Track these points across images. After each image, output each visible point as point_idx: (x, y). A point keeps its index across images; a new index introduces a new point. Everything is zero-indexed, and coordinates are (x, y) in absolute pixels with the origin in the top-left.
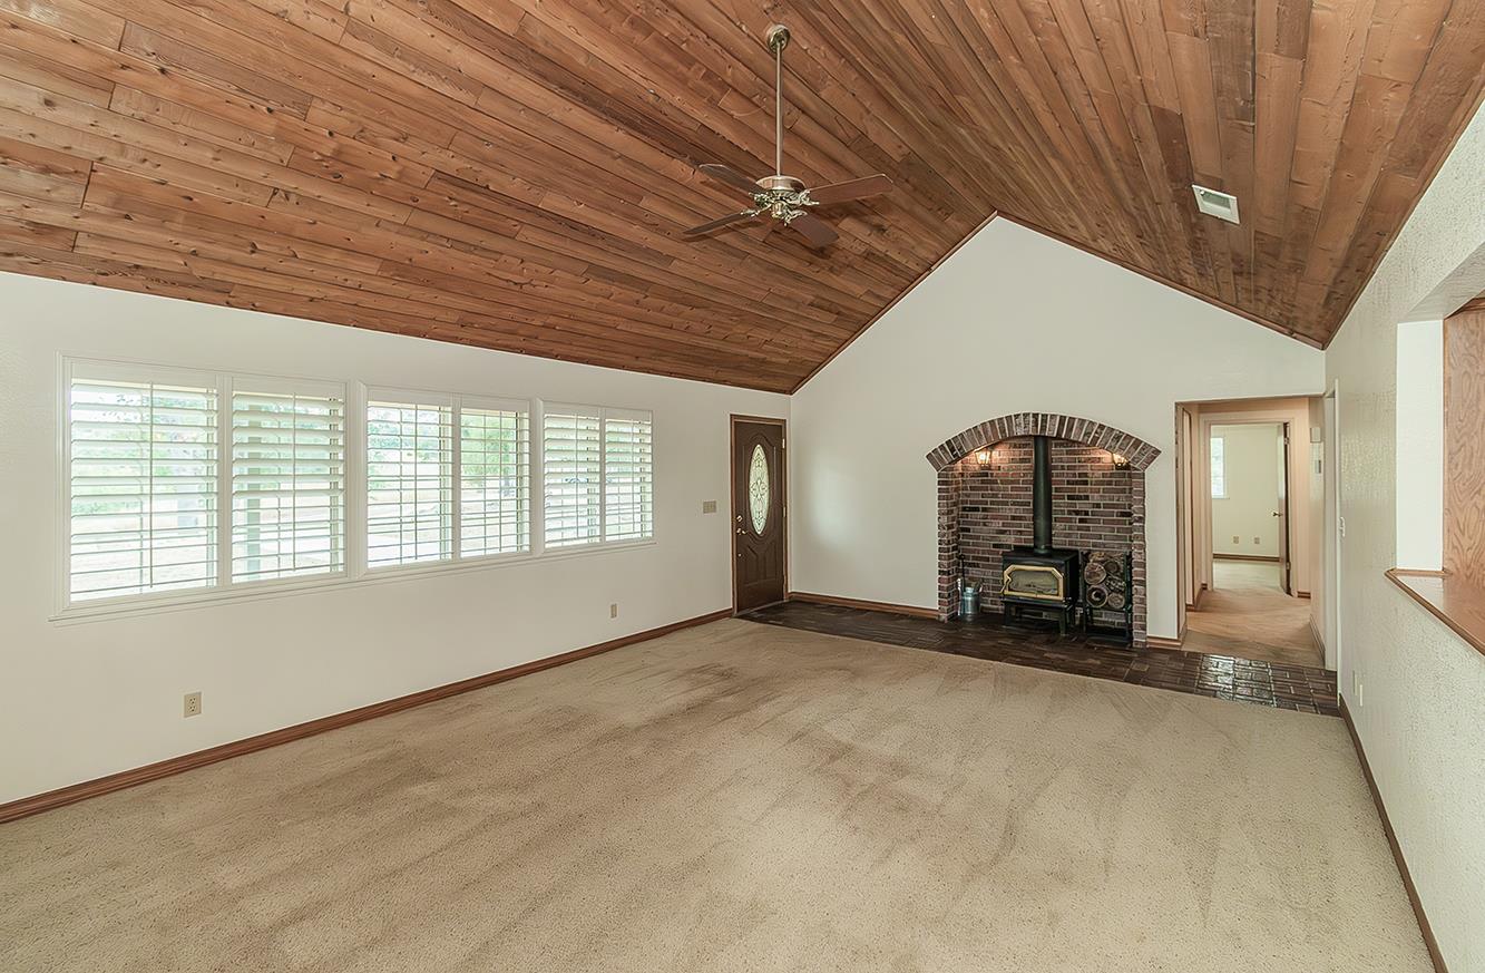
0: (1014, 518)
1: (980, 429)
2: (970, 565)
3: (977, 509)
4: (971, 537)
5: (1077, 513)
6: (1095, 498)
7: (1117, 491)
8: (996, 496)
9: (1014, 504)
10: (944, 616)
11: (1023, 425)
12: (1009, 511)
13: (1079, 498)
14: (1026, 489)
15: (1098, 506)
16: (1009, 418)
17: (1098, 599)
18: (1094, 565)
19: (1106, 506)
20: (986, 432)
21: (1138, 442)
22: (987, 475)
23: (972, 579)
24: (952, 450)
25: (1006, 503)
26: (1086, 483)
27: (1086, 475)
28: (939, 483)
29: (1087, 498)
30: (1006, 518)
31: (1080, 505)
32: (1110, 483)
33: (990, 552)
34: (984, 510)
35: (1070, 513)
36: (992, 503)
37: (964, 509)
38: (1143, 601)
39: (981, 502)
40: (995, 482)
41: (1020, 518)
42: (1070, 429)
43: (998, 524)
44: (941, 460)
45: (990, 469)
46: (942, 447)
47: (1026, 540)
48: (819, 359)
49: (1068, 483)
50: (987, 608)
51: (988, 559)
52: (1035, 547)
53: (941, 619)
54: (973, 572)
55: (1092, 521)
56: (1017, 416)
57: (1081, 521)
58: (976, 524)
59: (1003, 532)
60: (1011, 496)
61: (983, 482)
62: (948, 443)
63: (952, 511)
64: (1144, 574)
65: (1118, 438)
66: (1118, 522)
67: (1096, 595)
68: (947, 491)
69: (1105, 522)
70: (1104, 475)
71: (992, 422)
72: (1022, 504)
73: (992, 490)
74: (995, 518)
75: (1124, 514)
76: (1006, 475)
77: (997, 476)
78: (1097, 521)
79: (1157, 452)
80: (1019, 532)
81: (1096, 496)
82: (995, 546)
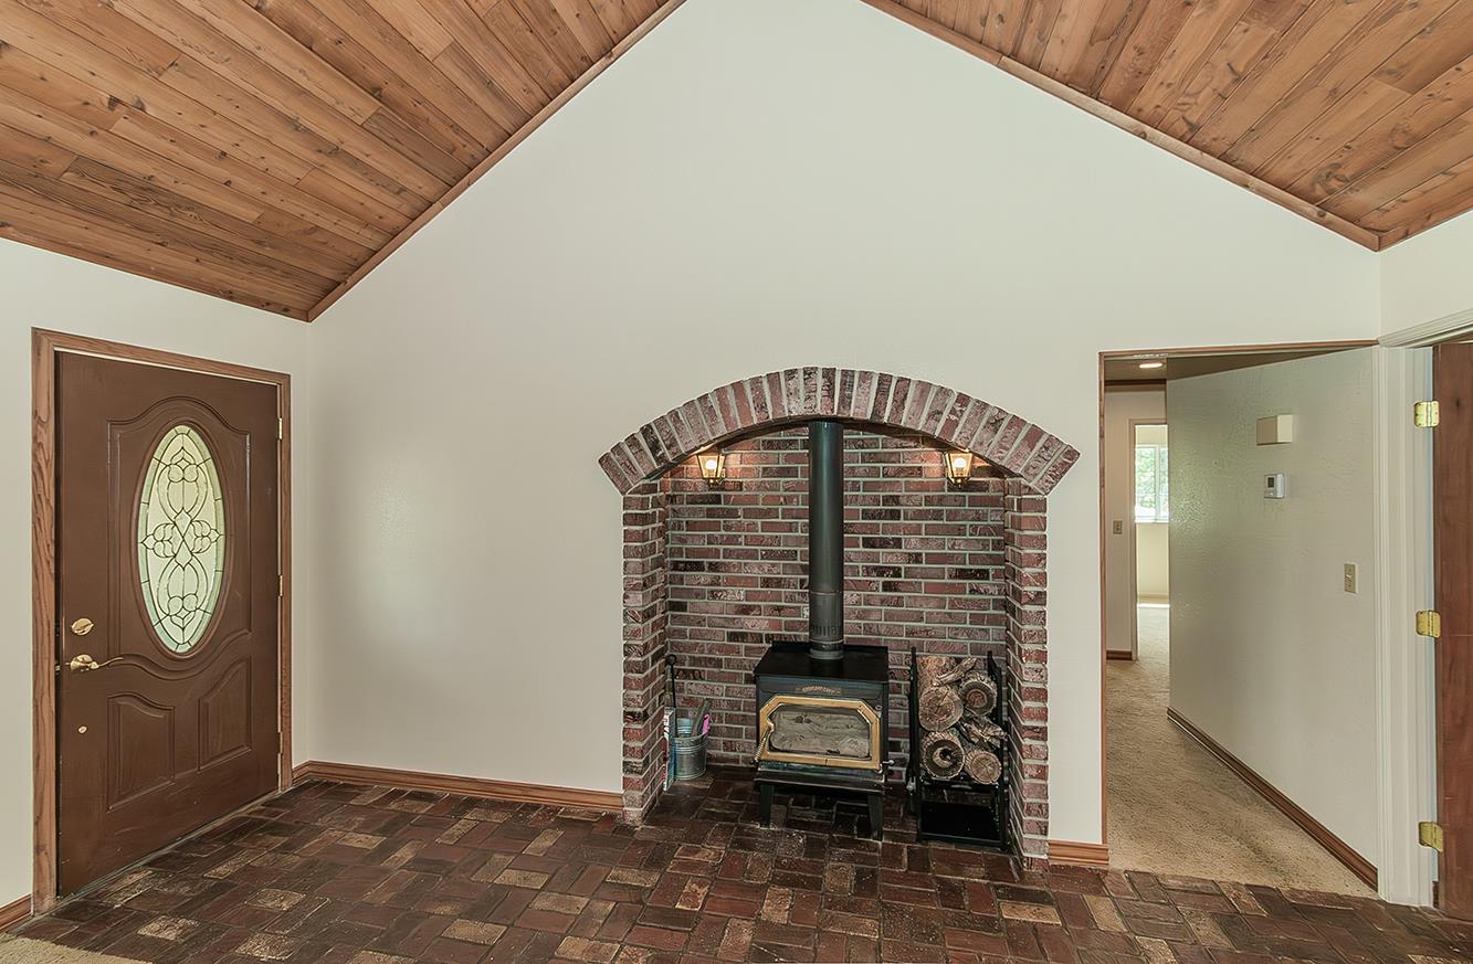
0: (767, 582)
1: (713, 401)
2: (686, 674)
3: (698, 567)
4: (687, 621)
5: (881, 571)
6: (912, 544)
7: (949, 531)
8: (732, 540)
9: (769, 555)
10: (634, 813)
11: (802, 394)
12: (758, 569)
13: (884, 543)
14: (791, 527)
15: (917, 558)
16: (773, 378)
17: (946, 763)
18: (931, 690)
19: (931, 558)
20: (724, 407)
21: (1035, 434)
22: (717, 500)
23: (690, 701)
24: (655, 447)
25: (752, 555)
26: (895, 515)
27: (895, 500)
28: (628, 520)
29: (898, 544)
30: (750, 581)
31: (885, 557)
32: (938, 515)
33: (721, 649)
34: (714, 567)
35: (868, 570)
36: (728, 554)
37: (676, 566)
38: (1042, 773)
39: (705, 553)
40: (733, 514)
41: (779, 583)
42: (899, 404)
43: (738, 595)
44: (631, 469)
45: (723, 489)
46: (632, 441)
47: (789, 626)
48: (369, 238)
49: (866, 515)
50: (718, 759)
51: (718, 663)
52: (812, 644)
54: (692, 687)
55: (905, 587)
56: (791, 374)
57: (887, 587)
58: (698, 595)
59: (746, 610)
60: (760, 541)
61: (710, 513)
62: (646, 431)
63: (653, 577)
64: (1043, 715)
65: (995, 424)
66: (952, 589)
67: (944, 754)
68: (643, 537)
69: (929, 588)
70: (928, 501)
71: (738, 387)
72: (783, 555)
73: (727, 528)
74: (733, 582)
75: (962, 574)
76: (754, 500)
77: (738, 501)
78: (915, 587)
79: (1072, 455)
80: (779, 609)
81: (914, 539)
82: (734, 637)
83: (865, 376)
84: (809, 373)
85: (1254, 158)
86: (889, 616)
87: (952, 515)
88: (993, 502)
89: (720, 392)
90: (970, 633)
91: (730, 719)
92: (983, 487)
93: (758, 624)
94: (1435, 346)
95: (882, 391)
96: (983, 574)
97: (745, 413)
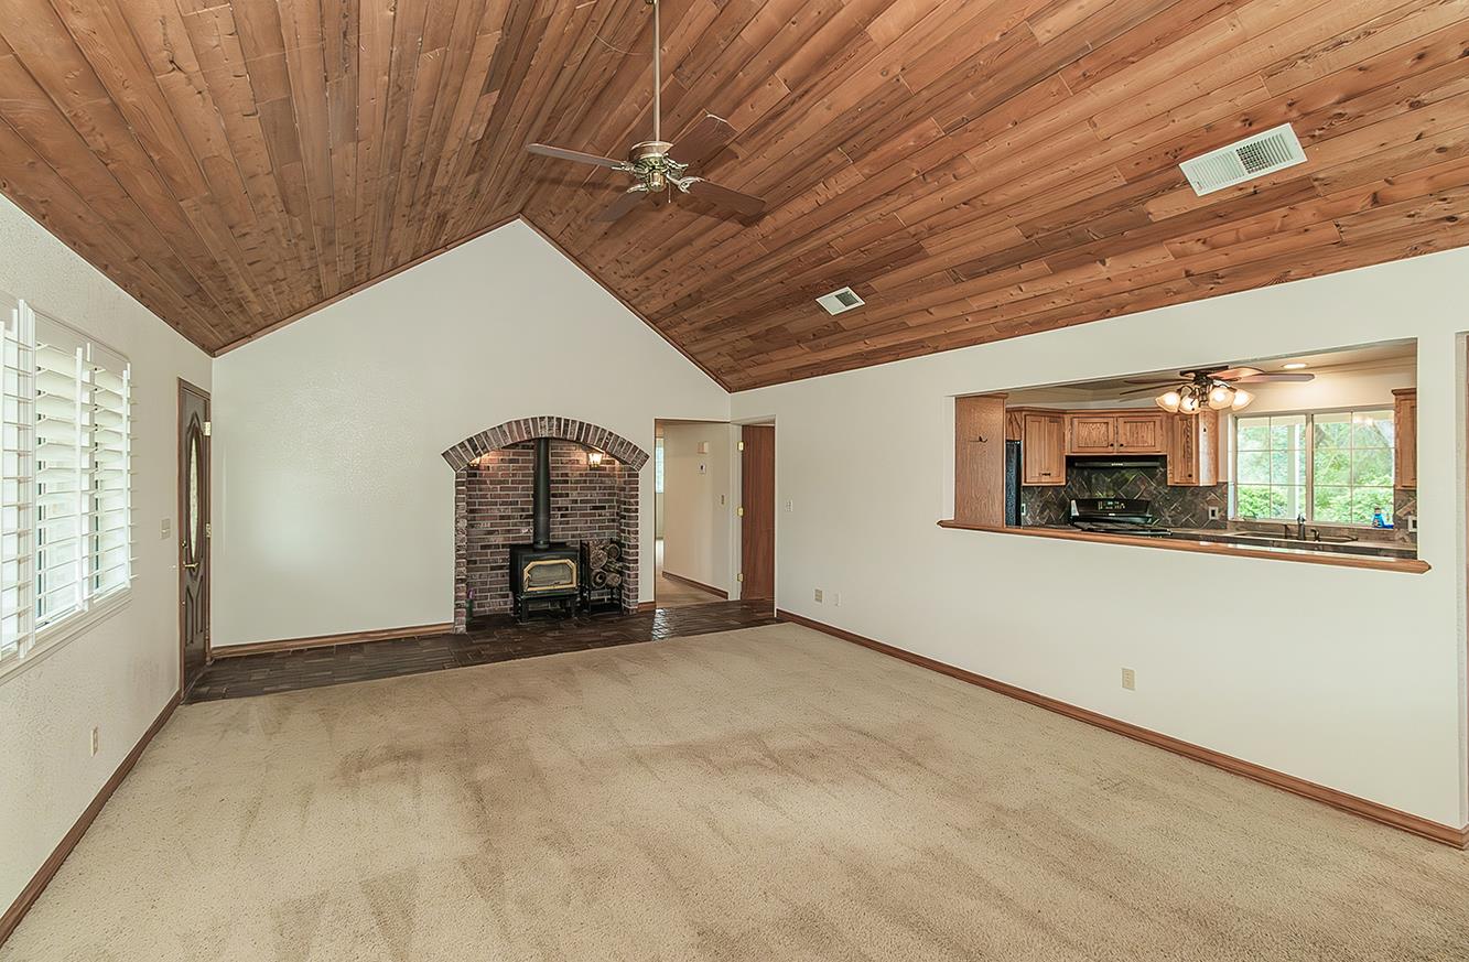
0: (502, 518)
6: (574, 495)
7: (589, 488)
8: (484, 496)
9: (503, 504)
12: (497, 511)
13: (563, 496)
14: (515, 489)
15: (576, 502)
16: (534, 420)
17: (601, 580)
18: (595, 552)
19: (582, 502)
22: (475, 475)
25: (495, 504)
26: (567, 482)
27: (567, 475)
29: (567, 495)
30: (495, 517)
31: (561, 502)
32: (585, 482)
40: (484, 483)
41: (509, 517)
43: (486, 525)
44: (459, 456)
45: (479, 470)
46: (462, 445)
47: (514, 539)
49: (558, 482)
52: (536, 542)
53: (459, 632)
55: (571, 515)
56: (542, 418)
57: (562, 516)
59: (491, 533)
60: (499, 496)
61: (471, 482)
62: (470, 440)
64: (636, 554)
66: (591, 515)
69: (581, 515)
70: (581, 475)
71: (517, 422)
72: (511, 503)
73: (480, 490)
74: (483, 518)
75: (595, 508)
76: (497, 475)
77: (486, 476)
78: (576, 515)
79: (647, 457)
80: (509, 531)
81: (575, 493)
82: (483, 547)
83: (574, 422)
84: (550, 418)
85: (699, 358)
86: (563, 529)
87: (591, 482)
88: (608, 476)
89: (509, 423)
90: (598, 535)
91: (481, 591)
92: (605, 469)
93: (498, 539)
94: (745, 427)
95: (581, 428)
96: (604, 508)
97: (521, 435)
